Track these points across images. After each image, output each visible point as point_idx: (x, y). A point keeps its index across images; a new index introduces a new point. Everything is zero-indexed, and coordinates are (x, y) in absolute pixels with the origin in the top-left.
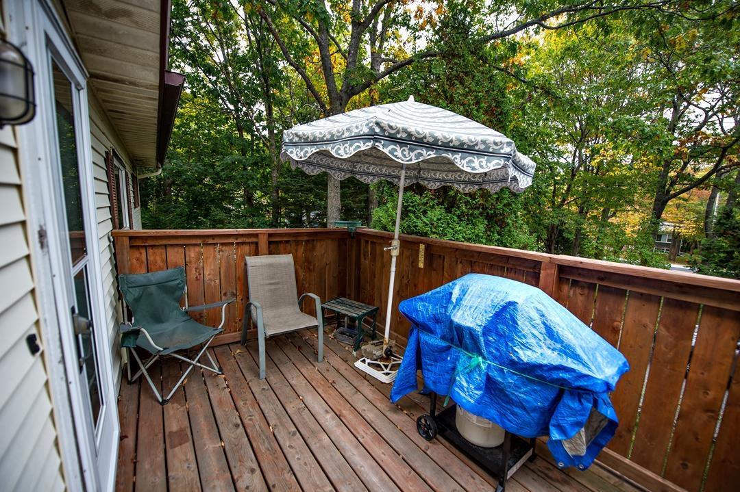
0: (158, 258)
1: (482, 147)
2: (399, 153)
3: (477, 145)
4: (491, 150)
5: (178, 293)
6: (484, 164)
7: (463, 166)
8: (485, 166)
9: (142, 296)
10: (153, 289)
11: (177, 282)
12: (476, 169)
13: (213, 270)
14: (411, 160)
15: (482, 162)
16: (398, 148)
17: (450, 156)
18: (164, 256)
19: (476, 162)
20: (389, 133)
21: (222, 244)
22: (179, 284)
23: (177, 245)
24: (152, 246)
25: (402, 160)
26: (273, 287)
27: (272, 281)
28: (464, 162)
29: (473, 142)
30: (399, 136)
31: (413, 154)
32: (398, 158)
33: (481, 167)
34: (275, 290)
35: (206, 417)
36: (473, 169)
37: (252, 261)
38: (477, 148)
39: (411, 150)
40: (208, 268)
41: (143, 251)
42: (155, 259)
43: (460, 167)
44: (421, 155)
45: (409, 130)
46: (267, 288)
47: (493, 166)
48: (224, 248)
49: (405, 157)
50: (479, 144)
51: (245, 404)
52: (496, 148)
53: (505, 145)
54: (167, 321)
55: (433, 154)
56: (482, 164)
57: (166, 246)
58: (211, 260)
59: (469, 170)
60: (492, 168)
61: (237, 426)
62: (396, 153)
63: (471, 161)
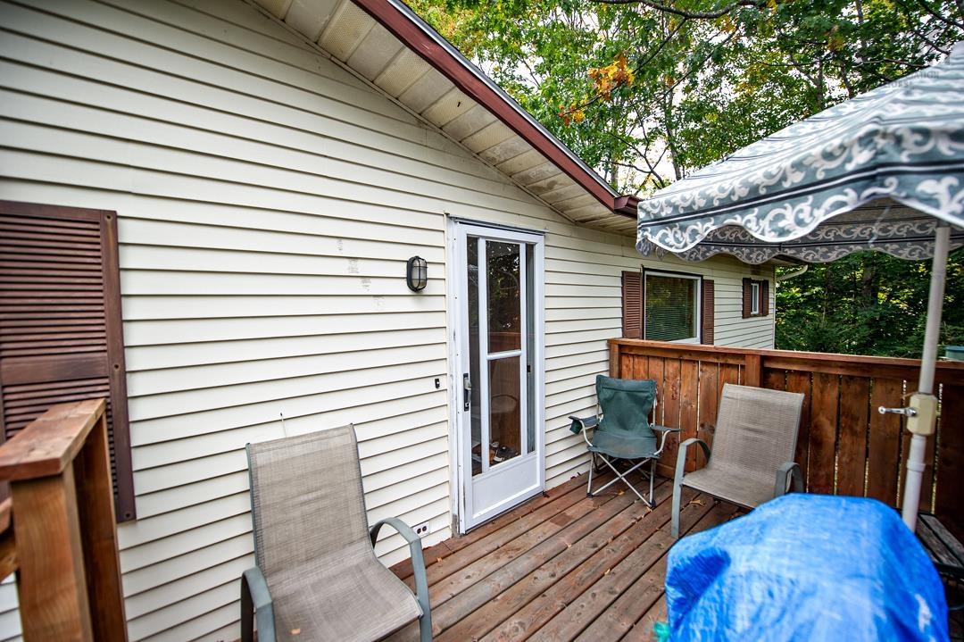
0: (642, 368)
1: (797, 178)
2: (670, 240)
3: (784, 178)
4: (820, 176)
5: (647, 407)
6: (805, 216)
7: (763, 234)
8: (808, 220)
9: (612, 398)
10: (623, 395)
11: (646, 395)
12: (788, 232)
13: (691, 392)
14: (685, 245)
15: (801, 211)
16: (670, 233)
17: (738, 220)
18: (646, 366)
19: (789, 213)
20: (654, 214)
21: (703, 363)
22: (648, 397)
23: (658, 357)
24: (638, 356)
25: (677, 248)
26: (752, 435)
27: (752, 426)
28: (765, 223)
29: (773, 176)
30: (663, 214)
31: (686, 235)
32: (671, 246)
33: (800, 223)
34: (755, 440)
35: (592, 524)
36: (783, 232)
37: (730, 390)
38: (786, 185)
39: (683, 229)
40: (686, 389)
41: (631, 359)
42: (639, 369)
43: (757, 235)
44: (695, 232)
45: (672, 201)
46: (741, 432)
47: (827, 212)
48: (704, 368)
49: (679, 242)
50: (789, 174)
51: (626, 540)
52: (833, 165)
53: (856, 148)
54: (631, 429)
55: (711, 226)
56: (801, 216)
57: (648, 357)
58: (689, 379)
59: (771, 238)
60: (822, 219)
61: (595, 546)
62: (667, 240)
63: (780, 217)
